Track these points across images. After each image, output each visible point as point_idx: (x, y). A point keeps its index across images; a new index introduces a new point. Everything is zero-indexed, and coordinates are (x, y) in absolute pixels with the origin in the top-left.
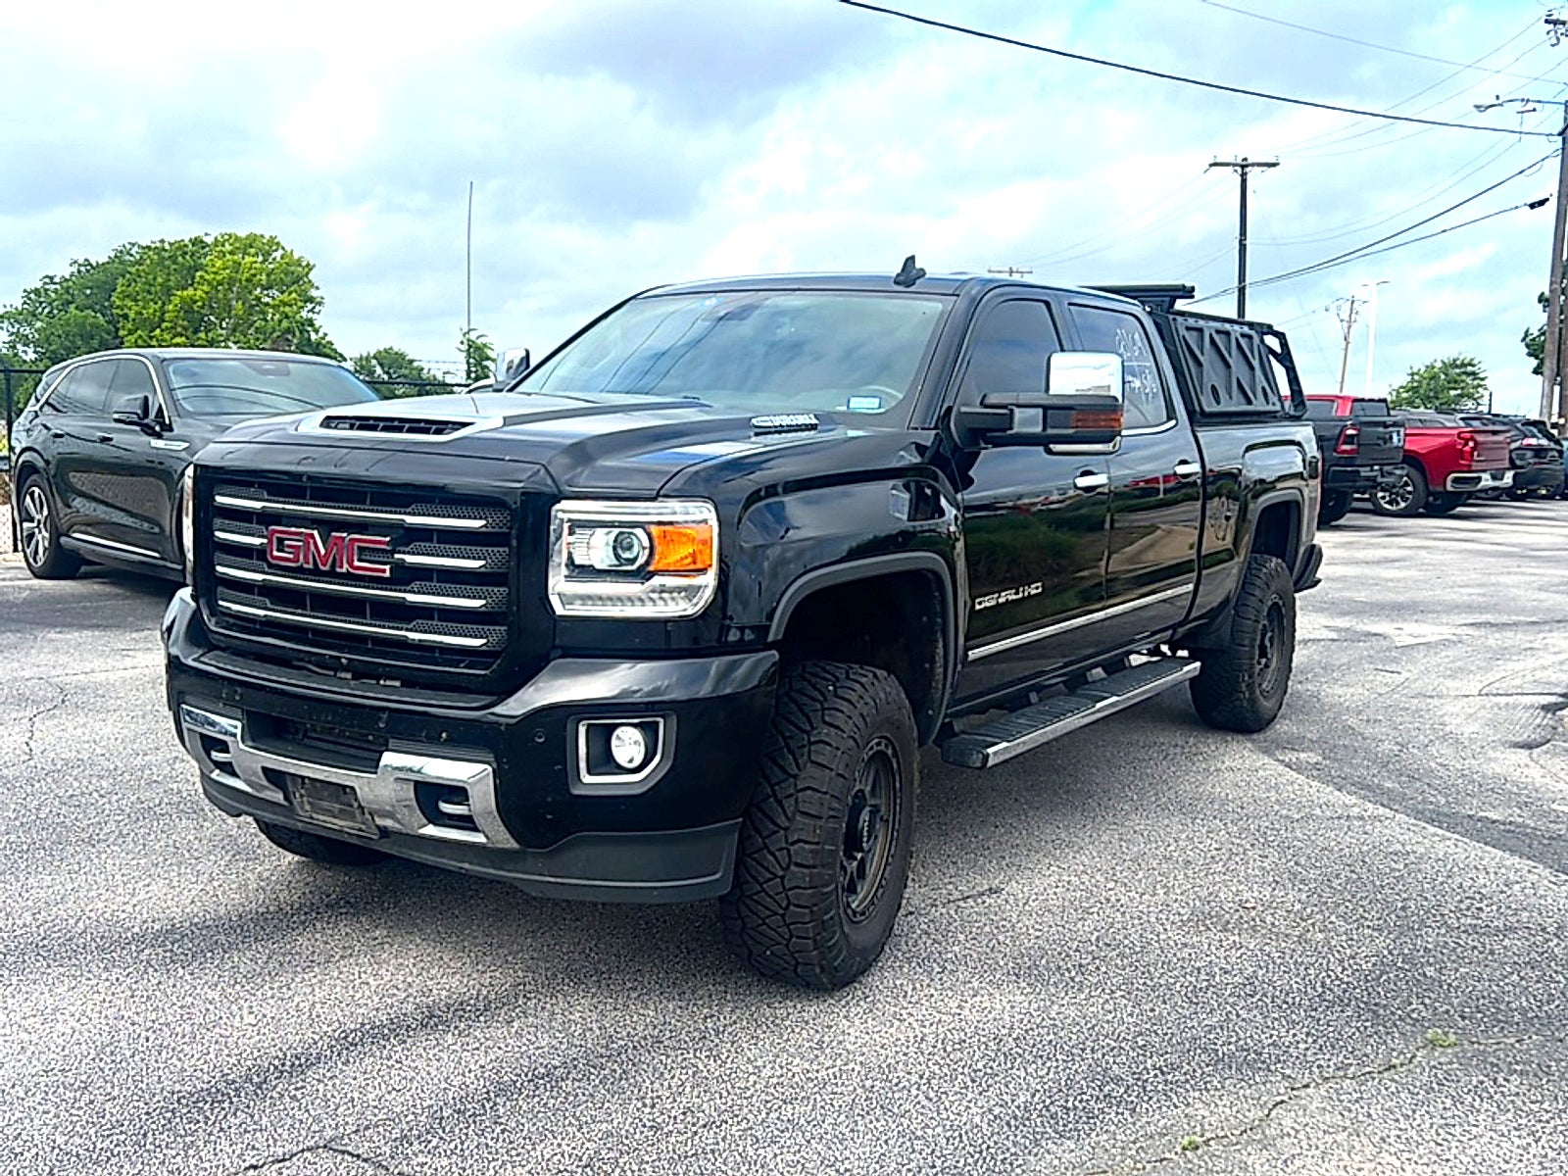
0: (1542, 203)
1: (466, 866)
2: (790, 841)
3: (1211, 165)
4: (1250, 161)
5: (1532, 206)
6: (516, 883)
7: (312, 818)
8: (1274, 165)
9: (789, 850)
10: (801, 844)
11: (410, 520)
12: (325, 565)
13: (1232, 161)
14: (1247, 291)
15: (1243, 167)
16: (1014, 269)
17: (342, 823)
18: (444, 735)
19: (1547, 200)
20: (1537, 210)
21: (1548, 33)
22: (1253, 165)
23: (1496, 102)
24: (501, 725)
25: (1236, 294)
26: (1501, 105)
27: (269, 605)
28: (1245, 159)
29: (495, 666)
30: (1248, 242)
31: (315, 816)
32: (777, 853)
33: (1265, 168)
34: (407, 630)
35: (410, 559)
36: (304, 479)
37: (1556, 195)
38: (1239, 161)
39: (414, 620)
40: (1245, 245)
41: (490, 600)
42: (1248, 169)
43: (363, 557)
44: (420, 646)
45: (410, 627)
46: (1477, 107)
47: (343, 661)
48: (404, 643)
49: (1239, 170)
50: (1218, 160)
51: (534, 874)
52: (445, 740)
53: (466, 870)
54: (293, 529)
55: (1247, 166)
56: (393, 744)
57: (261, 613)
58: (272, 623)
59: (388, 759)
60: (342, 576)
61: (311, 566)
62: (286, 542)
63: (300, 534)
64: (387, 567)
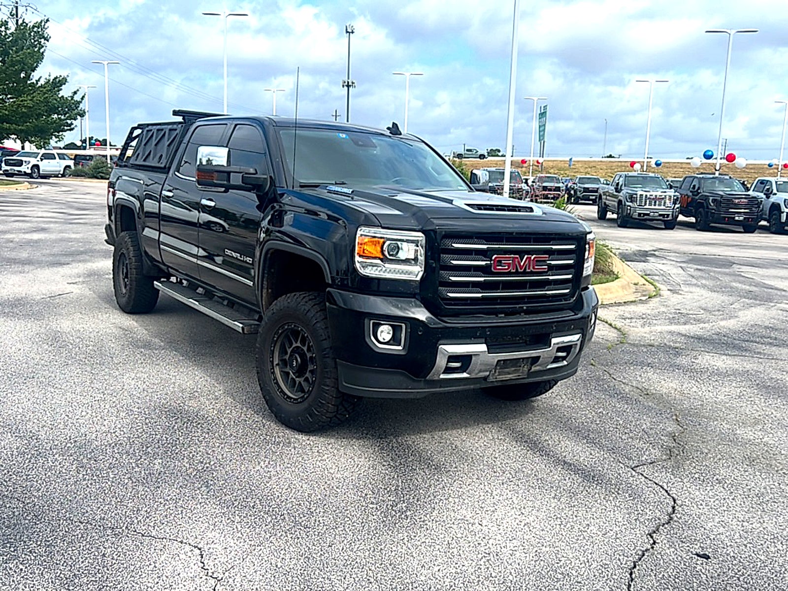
7: (496, 378)
11: (554, 247)
12: (521, 269)
18: (572, 326)
27: (481, 291)
29: (575, 298)
31: (498, 377)
34: (545, 291)
35: (553, 262)
36: (514, 234)
39: (545, 286)
43: (537, 264)
45: (545, 289)
48: (545, 296)
52: (573, 328)
54: (507, 256)
56: (553, 335)
57: (479, 295)
58: (483, 298)
59: (554, 341)
60: (528, 273)
61: (514, 271)
62: (503, 262)
63: (510, 257)
64: (546, 267)
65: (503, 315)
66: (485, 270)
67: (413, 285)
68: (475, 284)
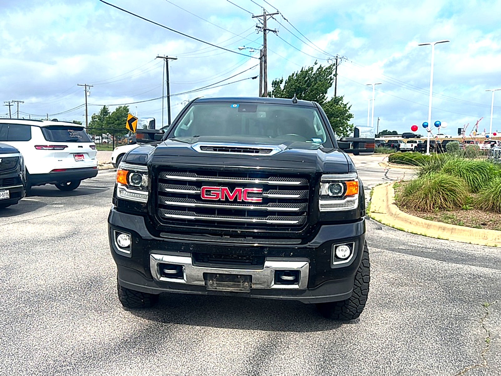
0: (256, 78)
1: (281, 297)
2: (363, 275)
3: (157, 57)
4: (169, 57)
5: (253, 78)
6: (300, 300)
7: (216, 289)
8: (176, 59)
9: (363, 279)
10: (366, 276)
11: (270, 182)
12: (231, 199)
13: (163, 56)
14: (170, 97)
15: (167, 59)
16: (87, 85)
17: (232, 289)
18: (292, 254)
19: (257, 77)
20: (254, 79)
21: (256, 30)
22: (169, 58)
23: (243, 48)
24: (314, 248)
25: (167, 98)
26: (245, 49)
27: (196, 214)
28: (167, 56)
29: (304, 229)
30: (169, 82)
31: (217, 288)
32: (359, 280)
33: (173, 60)
34: (266, 220)
35: (270, 195)
37: (259, 76)
38: (165, 57)
39: (268, 216)
40: (169, 83)
41: (301, 208)
42: (168, 60)
43: (249, 196)
44: (272, 225)
45: (267, 218)
46: (239, 49)
47: (239, 232)
49: (166, 60)
50: (159, 56)
51: (307, 296)
52: (292, 255)
53: (281, 298)
54: (215, 187)
55: (168, 58)
56: (268, 258)
57: (193, 218)
58: (196, 221)
59: (267, 264)
60: (240, 203)
61: (224, 200)
62: (212, 192)
63: (219, 189)
64: (261, 199)
65: (229, 237)
66: (197, 197)
67: (142, 206)
68: (190, 209)
